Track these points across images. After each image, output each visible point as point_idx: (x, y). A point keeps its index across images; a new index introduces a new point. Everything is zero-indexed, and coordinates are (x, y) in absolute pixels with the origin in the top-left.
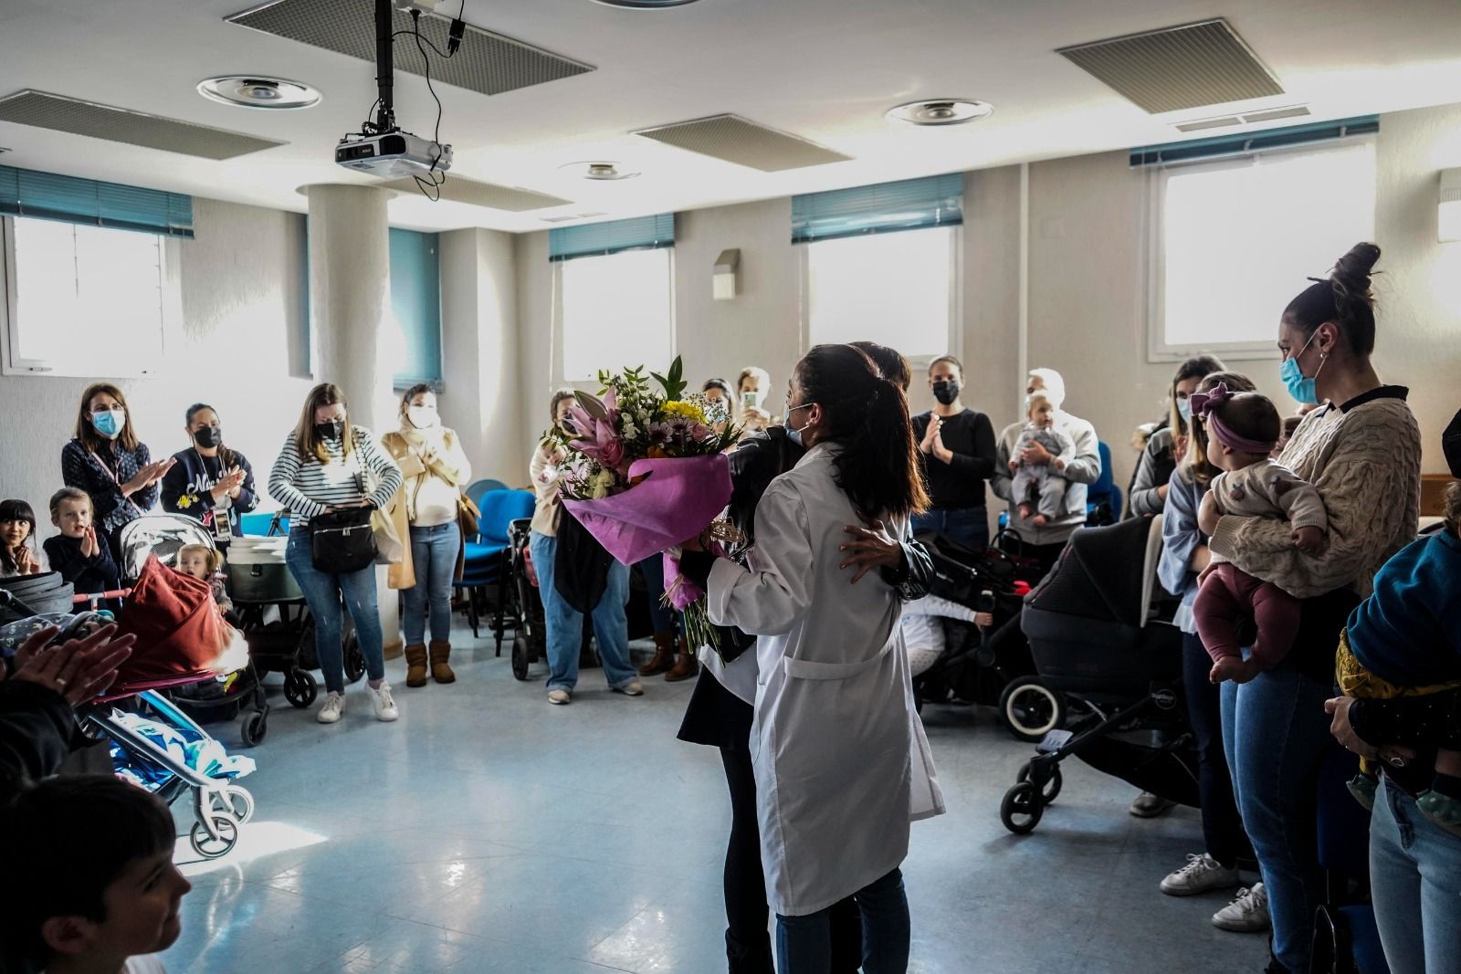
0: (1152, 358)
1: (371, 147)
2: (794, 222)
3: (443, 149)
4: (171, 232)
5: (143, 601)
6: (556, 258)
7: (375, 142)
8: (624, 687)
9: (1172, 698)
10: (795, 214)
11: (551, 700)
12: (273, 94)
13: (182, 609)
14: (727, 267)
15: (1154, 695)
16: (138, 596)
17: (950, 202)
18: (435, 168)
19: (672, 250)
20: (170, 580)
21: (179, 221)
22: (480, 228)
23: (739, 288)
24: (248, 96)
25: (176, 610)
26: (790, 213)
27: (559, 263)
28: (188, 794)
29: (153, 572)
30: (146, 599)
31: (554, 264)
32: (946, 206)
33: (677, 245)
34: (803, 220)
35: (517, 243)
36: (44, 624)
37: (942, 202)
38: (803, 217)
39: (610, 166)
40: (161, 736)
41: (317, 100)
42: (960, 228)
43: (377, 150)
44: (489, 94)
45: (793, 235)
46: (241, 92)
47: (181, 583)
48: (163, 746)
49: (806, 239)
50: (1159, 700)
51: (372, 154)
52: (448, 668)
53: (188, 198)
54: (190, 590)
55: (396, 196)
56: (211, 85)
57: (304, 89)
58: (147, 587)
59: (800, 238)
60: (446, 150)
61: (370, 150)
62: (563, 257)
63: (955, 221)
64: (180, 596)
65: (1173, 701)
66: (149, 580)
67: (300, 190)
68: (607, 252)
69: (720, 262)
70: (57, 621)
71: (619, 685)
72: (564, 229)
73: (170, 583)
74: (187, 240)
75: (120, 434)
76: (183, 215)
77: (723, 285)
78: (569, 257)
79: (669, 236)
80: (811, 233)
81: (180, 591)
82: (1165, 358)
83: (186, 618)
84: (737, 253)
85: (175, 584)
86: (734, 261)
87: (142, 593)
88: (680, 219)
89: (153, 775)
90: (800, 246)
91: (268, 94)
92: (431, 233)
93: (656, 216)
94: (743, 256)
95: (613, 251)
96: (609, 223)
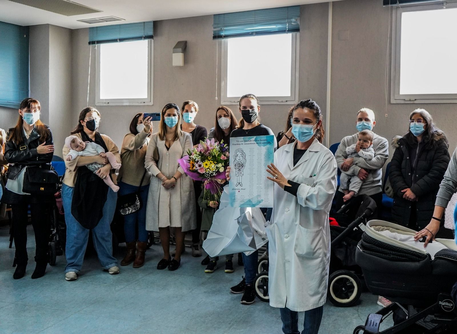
0: (393, 101)
2: (214, 28)
6: (92, 43)
9: (452, 305)
10: (215, 24)
11: (67, 279)
14: (180, 50)
15: (440, 303)
17: (293, 20)
19: (152, 40)
22: (51, 25)
23: (186, 61)
26: (213, 23)
27: (94, 45)
31: (91, 46)
32: (291, 22)
33: (154, 38)
34: (218, 27)
35: (72, 34)
37: (289, 20)
38: (219, 25)
42: (298, 34)
45: (213, 34)
49: (220, 37)
50: (443, 306)
59: (217, 36)
62: (96, 42)
63: (295, 30)
65: (452, 307)
68: (118, 40)
69: (176, 47)
72: (97, 27)
77: (178, 59)
78: (99, 42)
79: (151, 33)
80: (223, 34)
82: (398, 102)
84: (186, 43)
86: (184, 46)
88: (156, 24)
90: (217, 41)
92: (24, 27)
93: (144, 23)
94: (189, 45)
95: (121, 40)
96: (120, 25)
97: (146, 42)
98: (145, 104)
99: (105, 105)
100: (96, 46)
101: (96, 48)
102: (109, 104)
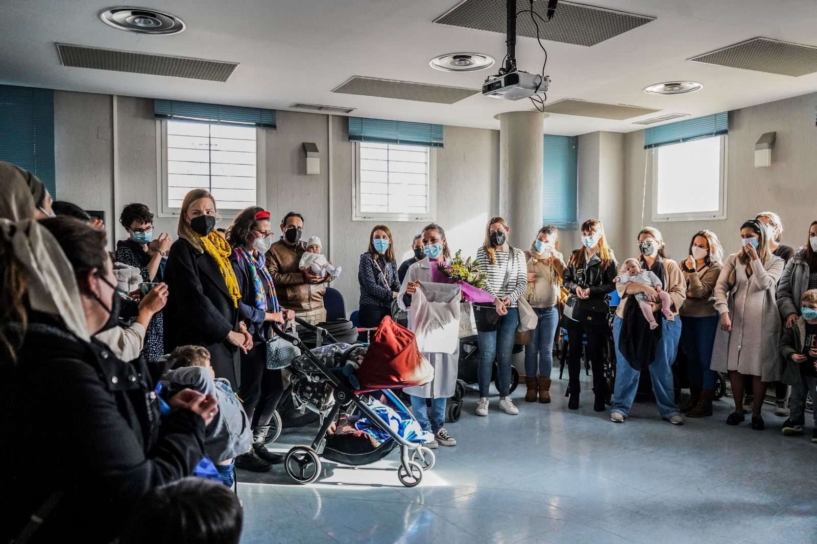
1: (500, 82)
3: (543, 79)
4: (432, 145)
5: (379, 341)
6: (650, 146)
7: (502, 79)
8: (671, 417)
11: (612, 420)
12: (468, 63)
13: (398, 347)
14: (766, 145)
16: (377, 337)
18: (538, 91)
19: (726, 136)
20: (394, 330)
21: (436, 139)
22: (602, 131)
23: (774, 159)
24: (455, 65)
25: (395, 347)
26: (816, 105)
27: (651, 149)
28: (398, 449)
29: (386, 326)
30: (381, 340)
31: (647, 150)
33: (729, 133)
35: (625, 140)
36: (336, 349)
39: (679, 84)
40: (387, 414)
41: (491, 64)
43: (503, 84)
44: (590, 46)
45: (816, 119)
46: (452, 63)
47: (400, 333)
48: (387, 420)
51: (500, 87)
52: (548, 393)
53: (441, 126)
54: (404, 337)
55: (549, 116)
56: (437, 61)
57: (485, 57)
58: (382, 333)
60: (545, 79)
61: (499, 85)
62: (653, 146)
64: (399, 340)
66: (383, 330)
67: (496, 117)
68: (681, 141)
69: (760, 141)
70: (343, 348)
71: (667, 416)
72: (656, 127)
73: (394, 332)
74: (440, 149)
75: (387, 251)
76: (438, 136)
77: (763, 157)
78: (657, 145)
79: (724, 127)
81: (399, 337)
83: (400, 352)
85: (397, 333)
86: (772, 141)
87: (379, 337)
88: (732, 115)
89: (382, 435)
91: (466, 63)
92: (573, 137)
93: (716, 115)
94: (779, 137)
95: (684, 140)
96: (684, 121)
97: (718, 138)
98: (716, 218)
99: (663, 221)
100: (652, 150)
101: (653, 152)
102: (670, 220)
